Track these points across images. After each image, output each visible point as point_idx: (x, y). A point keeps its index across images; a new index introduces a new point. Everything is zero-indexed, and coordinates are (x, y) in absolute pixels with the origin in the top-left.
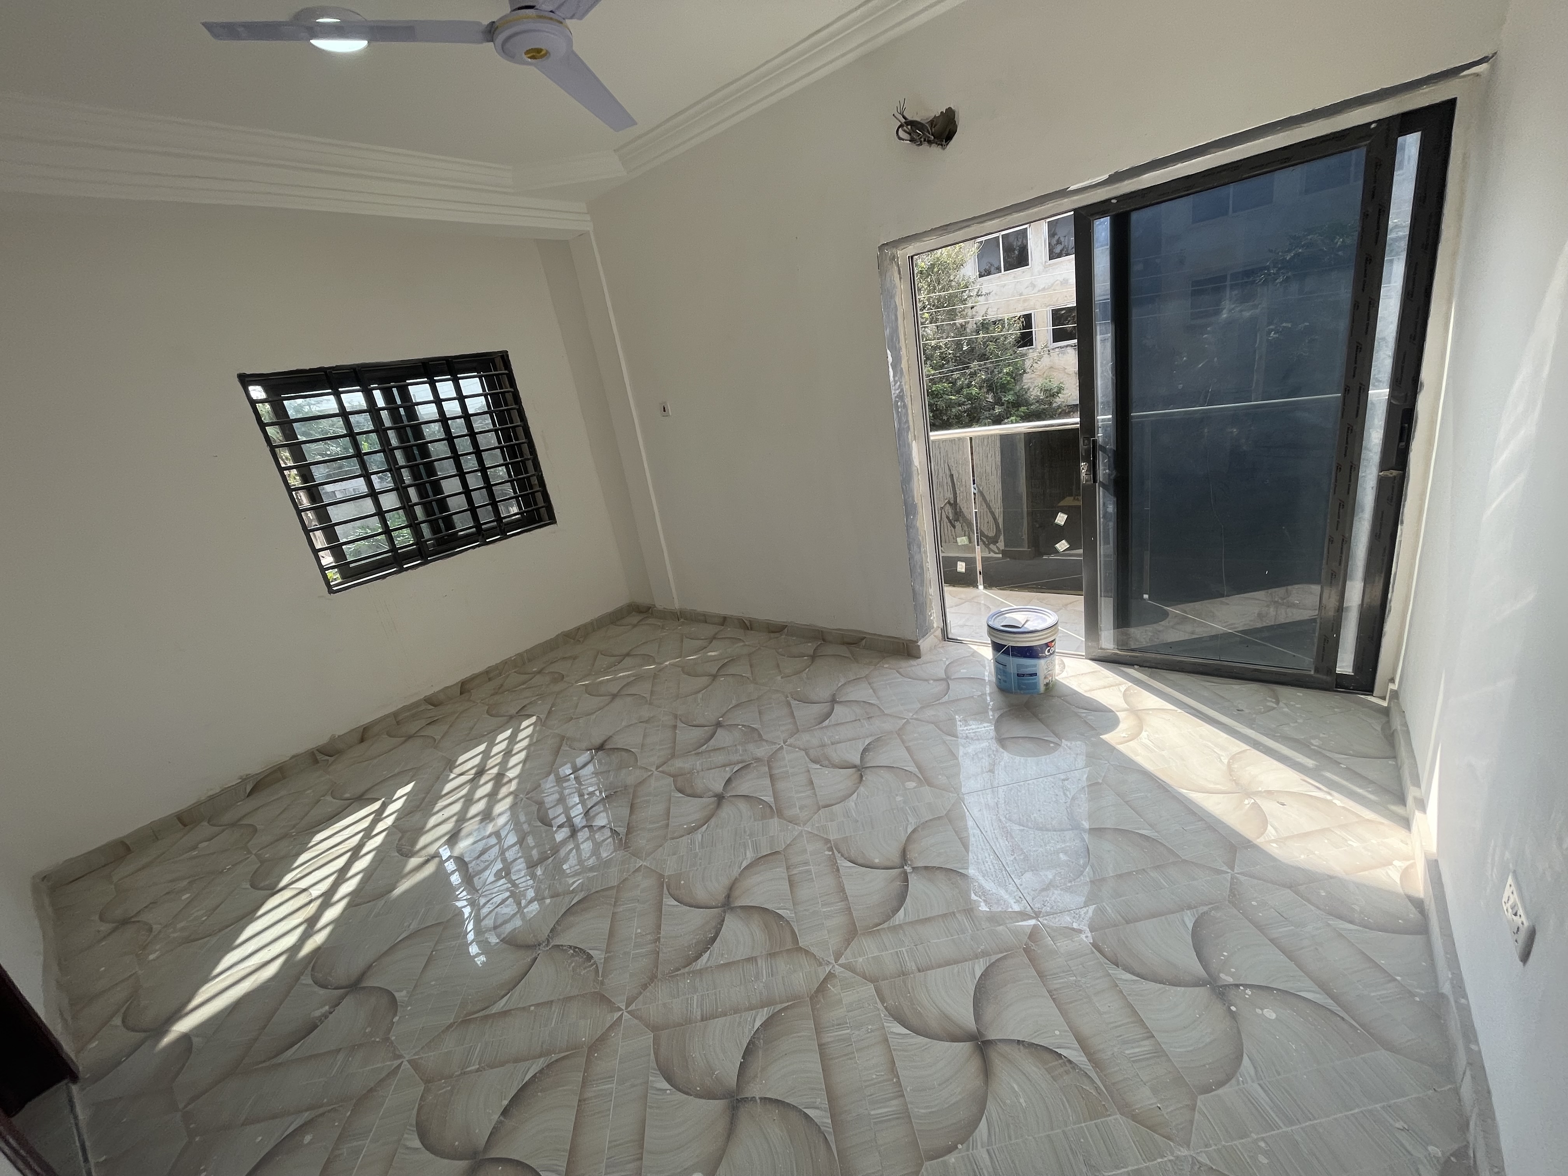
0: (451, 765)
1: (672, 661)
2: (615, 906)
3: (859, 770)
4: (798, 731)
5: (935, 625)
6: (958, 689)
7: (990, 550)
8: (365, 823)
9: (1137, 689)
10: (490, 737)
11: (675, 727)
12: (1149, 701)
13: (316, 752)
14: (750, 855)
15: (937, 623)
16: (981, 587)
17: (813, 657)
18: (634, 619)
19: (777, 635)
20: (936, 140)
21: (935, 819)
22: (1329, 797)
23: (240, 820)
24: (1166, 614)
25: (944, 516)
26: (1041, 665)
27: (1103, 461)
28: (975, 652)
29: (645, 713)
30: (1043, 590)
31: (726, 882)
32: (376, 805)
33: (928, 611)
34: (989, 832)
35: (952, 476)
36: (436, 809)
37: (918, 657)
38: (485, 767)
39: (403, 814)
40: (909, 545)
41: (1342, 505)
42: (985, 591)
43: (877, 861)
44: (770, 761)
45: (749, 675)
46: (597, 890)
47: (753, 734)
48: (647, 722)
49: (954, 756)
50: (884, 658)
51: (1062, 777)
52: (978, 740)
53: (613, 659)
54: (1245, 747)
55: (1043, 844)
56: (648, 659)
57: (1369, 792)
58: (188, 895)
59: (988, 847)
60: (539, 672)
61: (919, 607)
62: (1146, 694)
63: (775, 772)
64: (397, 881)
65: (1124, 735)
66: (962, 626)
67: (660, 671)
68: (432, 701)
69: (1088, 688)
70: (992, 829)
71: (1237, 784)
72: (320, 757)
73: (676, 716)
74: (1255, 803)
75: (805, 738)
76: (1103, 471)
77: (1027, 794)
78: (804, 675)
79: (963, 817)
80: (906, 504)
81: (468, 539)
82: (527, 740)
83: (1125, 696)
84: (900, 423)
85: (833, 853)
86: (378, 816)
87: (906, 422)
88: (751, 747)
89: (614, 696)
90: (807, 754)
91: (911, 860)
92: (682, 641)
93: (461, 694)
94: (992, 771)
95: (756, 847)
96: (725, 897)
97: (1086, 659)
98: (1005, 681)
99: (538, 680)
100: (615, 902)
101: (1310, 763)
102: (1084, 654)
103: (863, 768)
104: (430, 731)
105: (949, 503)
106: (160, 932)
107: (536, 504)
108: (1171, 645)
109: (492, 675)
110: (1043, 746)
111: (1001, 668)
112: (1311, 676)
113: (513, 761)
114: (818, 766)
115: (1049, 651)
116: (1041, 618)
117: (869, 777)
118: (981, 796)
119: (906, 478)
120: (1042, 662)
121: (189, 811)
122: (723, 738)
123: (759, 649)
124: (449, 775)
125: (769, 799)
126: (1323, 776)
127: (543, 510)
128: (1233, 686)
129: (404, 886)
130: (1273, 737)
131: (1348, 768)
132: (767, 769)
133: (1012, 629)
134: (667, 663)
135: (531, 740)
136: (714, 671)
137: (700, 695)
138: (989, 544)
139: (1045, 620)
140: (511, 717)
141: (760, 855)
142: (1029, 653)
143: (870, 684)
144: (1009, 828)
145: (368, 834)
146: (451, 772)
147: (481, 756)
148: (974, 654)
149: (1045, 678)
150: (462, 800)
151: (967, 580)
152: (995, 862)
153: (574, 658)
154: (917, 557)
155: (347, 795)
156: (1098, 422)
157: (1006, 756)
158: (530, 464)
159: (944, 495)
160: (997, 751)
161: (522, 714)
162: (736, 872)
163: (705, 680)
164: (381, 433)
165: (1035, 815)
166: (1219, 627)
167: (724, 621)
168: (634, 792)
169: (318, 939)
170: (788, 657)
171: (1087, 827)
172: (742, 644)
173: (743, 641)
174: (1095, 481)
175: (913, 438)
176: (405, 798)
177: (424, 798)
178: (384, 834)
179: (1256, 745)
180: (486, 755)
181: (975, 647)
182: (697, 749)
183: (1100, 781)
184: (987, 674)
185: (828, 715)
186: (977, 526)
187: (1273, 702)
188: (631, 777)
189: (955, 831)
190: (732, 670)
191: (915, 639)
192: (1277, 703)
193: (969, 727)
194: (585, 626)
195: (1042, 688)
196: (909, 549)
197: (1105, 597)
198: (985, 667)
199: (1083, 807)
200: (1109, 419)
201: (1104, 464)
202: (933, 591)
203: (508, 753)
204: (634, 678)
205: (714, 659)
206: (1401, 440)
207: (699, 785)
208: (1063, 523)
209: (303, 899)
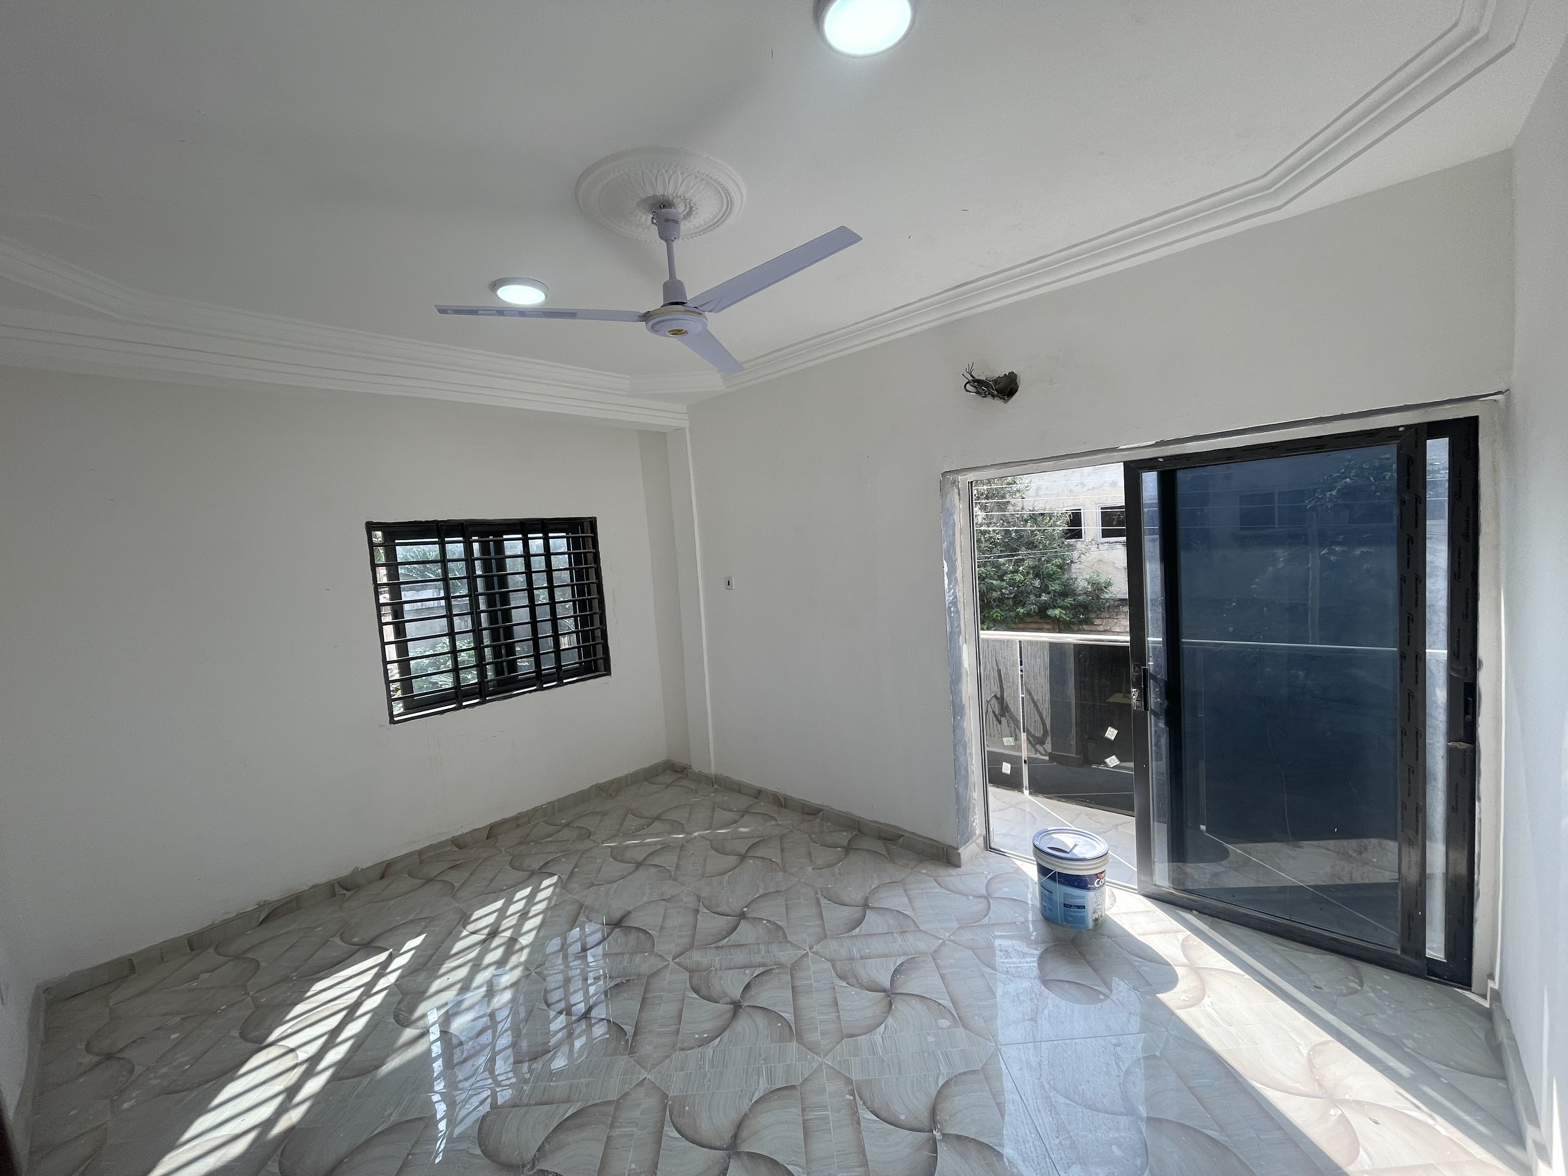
0: (465, 919)
1: (701, 832)
2: (612, 1126)
3: (889, 996)
4: (825, 937)
5: (978, 832)
6: (1001, 911)
7: (1037, 751)
8: (367, 977)
9: (1196, 941)
10: (508, 892)
11: (697, 911)
12: (1211, 958)
13: (337, 885)
14: (763, 1086)
15: (978, 829)
16: (1026, 792)
17: (848, 849)
18: (668, 778)
19: (811, 817)
20: (999, 395)
21: (969, 1072)
22: (1430, 1121)
23: (245, 952)
24: (1225, 854)
25: (990, 711)
26: (1089, 898)
27: (1154, 689)
28: (1018, 868)
29: (669, 889)
30: (1092, 805)
31: (734, 1116)
32: (383, 957)
33: (971, 816)
34: (1030, 1100)
35: (999, 671)
36: (442, 971)
37: (957, 865)
38: (499, 928)
39: (409, 971)
40: (955, 746)
41: (1411, 771)
42: (1031, 798)
43: (903, 1117)
44: (794, 968)
45: (778, 861)
46: (596, 1102)
47: (777, 933)
48: (668, 900)
49: (993, 994)
50: (921, 861)
51: (1114, 1041)
52: (1020, 977)
53: (642, 821)
54: (1327, 1037)
55: (1093, 1129)
56: (678, 826)
57: (1478, 1121)
58: (176, 1035)
59: (1029, 1122)
60: (568, 825)
61: (962, 811)
62: (1207, 948)
63: (798, 983)
64: (388, 1056)
65: (1183, 997)
66: (1004, 835)
67: (688, 842)
68: (458, 843)
69: (1141, 931)
70: (1034, 1097)
71: (1320, 1085)
72: (338, 889)
73: (699, 898)
74: (1342, 1116)
75: (832, 947)
76: (1154, 699)
77: (1074, 1056)
78: (836, 869)
79: (1000, 1076)
80: (953, 703)
81: (526, 683)
82: (545, 903)
83: (1184, 947)
84: (952, 626)
85: (854, 1097)
86: (382, 970)
87: (958, 627)
88: (774, 948)
89: (639, 865)
90: (833, 966)
91: (942, 1124)
92: (713, 810)
93: (487, 838)
94: (1034, 1019)
95: (770, 1077)
96: (732, 1137)
97: (1139, 893)
98: (1051, 910)
99: (566, 834)
100: (612, 1123)
101: (1405, 1070)
102: (1136, 887)
103: (893, 994)
104: (450, 877)
105: (995, 696)
106: (140, 1075)
107: (595, 655)
108: (1233, 891)
109: (520, 822)
110: (1093, 995)
111: (1046, 895)
112: (1397, 956)
113: (529, 925)
114: (844, 984)
115: (1098, 883)
116: (1091, 843)
117: (900, 1006)
118: (1022, 1051)
119: (955, 678)
120: (1091, 894)
121: (200, 934)
122: (746, 932)
123: (792, 831)
124: (462, 932)
125: (789, 1016)
126: (1420, 1090)
127: (601, 662)
128: (1309, 955)
129: (393, 1063)
130: (1360, 1030)
131: (1450, 1085)
132: (789, 977)
133: (1060, 853)
134: (696, 834)
135: (549, 904)
136: (743, 851)
137: (726, 877)
138: (1036, 744)
139: (1094, 847)
140: (533, 873)
141: (775, 1087)
142: (1080, 882)
143: (905, 890)
144: (1053, 1099)
145: (368, 990)
146: (464, 928)
147: (496, 914)
148: (1018, 870)
149: (1094, 912)
150: (470, 964)
151: (1012, 783)
152: (1036, 1142)
153: (605, 814)
154: (962, 759)
155: (356, 940)
156: (1148, 643)
157: (1053, 1001)
158: (597, 618)
159: (991, 689)
160: (1041, 995)
161: (544, 872)
162: (745, 1107)
163: (732, 860)
164: (471, 579)
165: (1083, 1087)
166: (1288, 878)
167: (758, 794)
168: (648, 983)
169: (294, 1116)
170: (821, 845)
171: (1145, 1115)
172: (774, 823)
173: (776, 820)
174: (1146, 709)
175: (964, 641)
176: (413, 952)
177: (432, 956)
178: (385, 993)
179: (1340, 1036)
180: (502, 913)
181: (1018, 863)
182: (717, 941)
183: (1158, 1054)
184: (1030, 896)
185: (859, 922)
186: (1024, 725)
187: (1356, 983)
188: (645, 964)
189: (992, 1092)
190: (761, 852)
191: (955, 845)
192: (1361, 984)
193: (1010, 960)
194: (619, 779)
195: (1091, 924)
196: (955, 750)
197: (1158, 822)
198: (1028, 888)
199: (1139, 1088)
200: (1160, 641)
201: (1155, 693)
202: (976, 795)
203: (524, 915)
204: (661, 846)
205: (744, 837)
206: (1466, 713)
207: (716, 988)
208: (1113, 738)
209: (288, 1061)
